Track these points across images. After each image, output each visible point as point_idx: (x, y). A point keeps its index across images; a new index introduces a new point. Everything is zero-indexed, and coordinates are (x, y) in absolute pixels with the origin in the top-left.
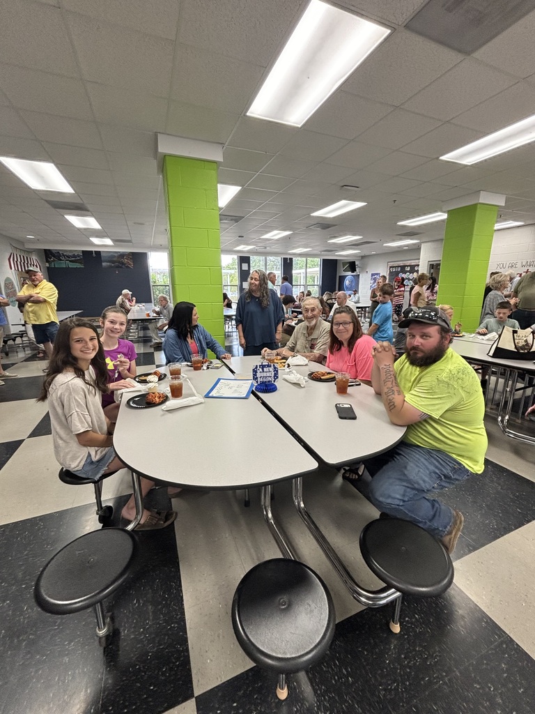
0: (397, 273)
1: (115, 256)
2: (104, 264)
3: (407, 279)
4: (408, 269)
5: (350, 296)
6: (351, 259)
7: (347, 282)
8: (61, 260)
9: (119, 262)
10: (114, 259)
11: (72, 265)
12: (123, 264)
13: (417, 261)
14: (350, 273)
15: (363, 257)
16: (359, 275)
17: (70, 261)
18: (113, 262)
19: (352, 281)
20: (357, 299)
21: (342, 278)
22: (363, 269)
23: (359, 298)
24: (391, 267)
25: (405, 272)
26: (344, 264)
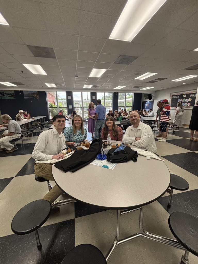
0: (177, 99)
1: (30, 94)
2: (25, 98)
3: (183, 102)
4: (185, 96)
5: (148, 112)
6: (149, 93)
7: (147, 105)
8: (5, 96)
9: (32, 97)
10: (30, 95)
11: (10, 98)
12: (34, 97)
13: (196, 90)
14: (148, 100)
15: (156, 91)
16: (153, 101)
17: (9, 96)
18: (29, 96)
19: (149, 104)
20: (152, 114)
21: (144, 103)
22: (156, 98)
23: (153, 113)
24: (172, 96)
25: (183, 98)
26: (146, 95)
